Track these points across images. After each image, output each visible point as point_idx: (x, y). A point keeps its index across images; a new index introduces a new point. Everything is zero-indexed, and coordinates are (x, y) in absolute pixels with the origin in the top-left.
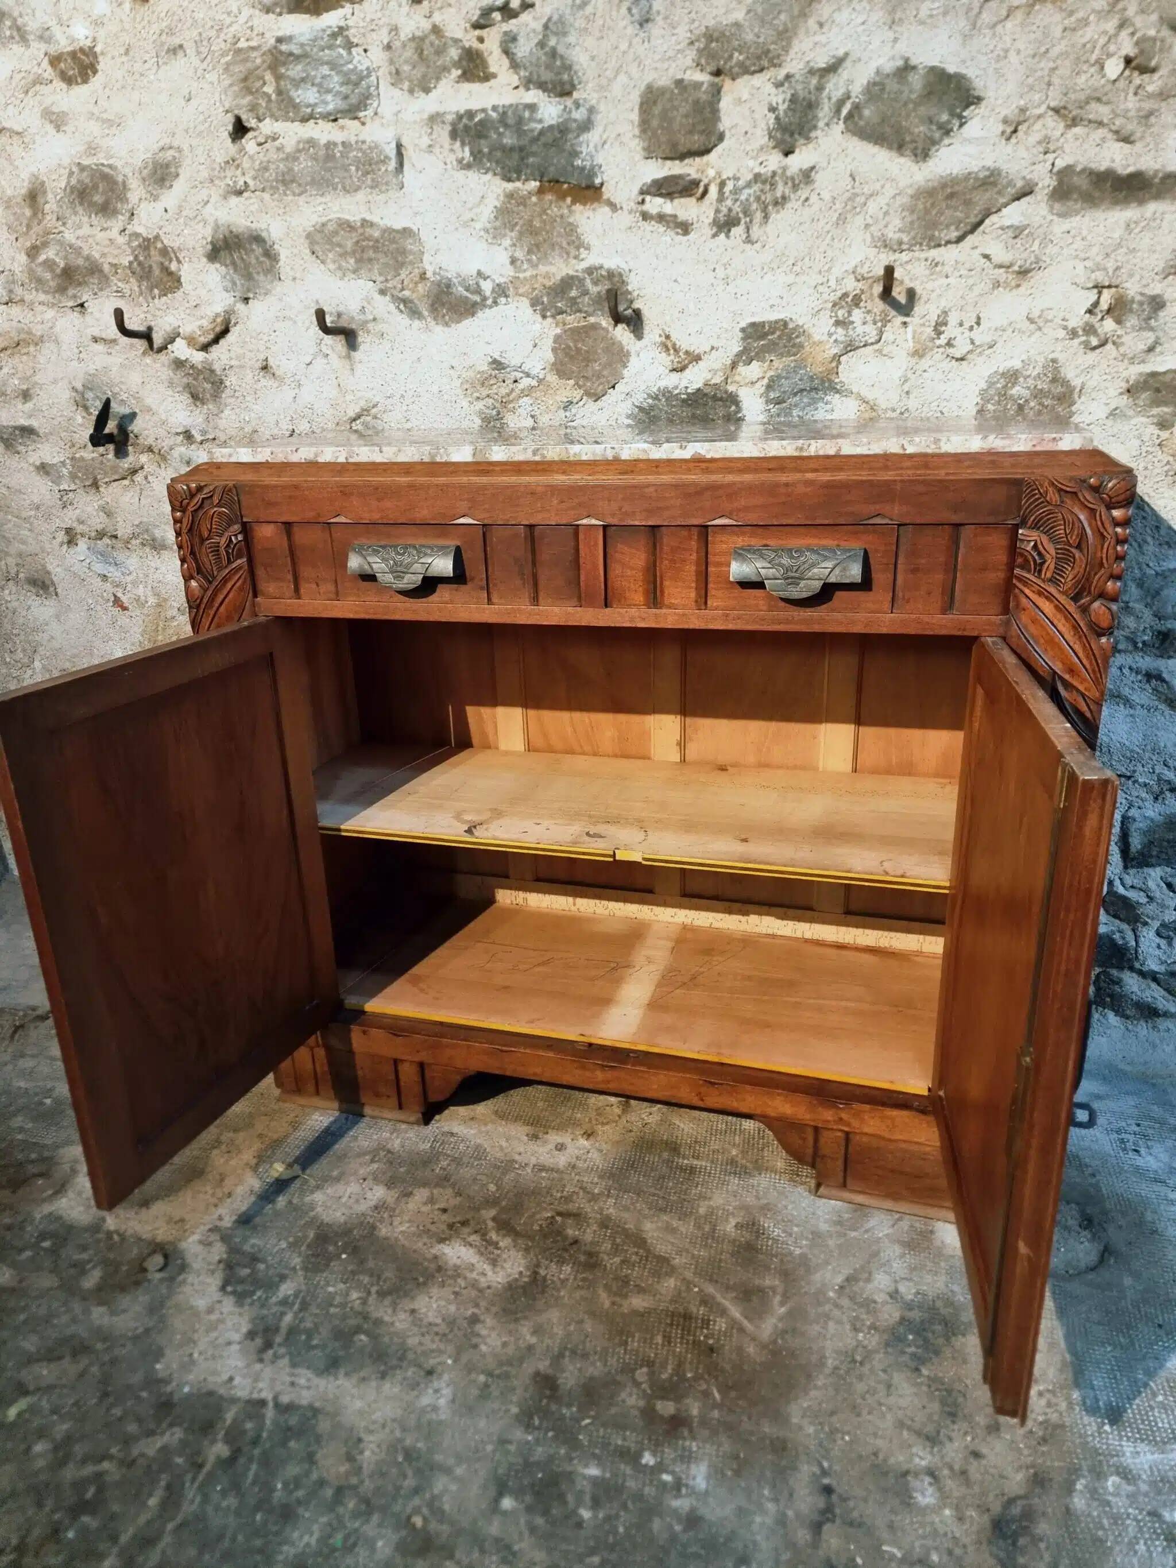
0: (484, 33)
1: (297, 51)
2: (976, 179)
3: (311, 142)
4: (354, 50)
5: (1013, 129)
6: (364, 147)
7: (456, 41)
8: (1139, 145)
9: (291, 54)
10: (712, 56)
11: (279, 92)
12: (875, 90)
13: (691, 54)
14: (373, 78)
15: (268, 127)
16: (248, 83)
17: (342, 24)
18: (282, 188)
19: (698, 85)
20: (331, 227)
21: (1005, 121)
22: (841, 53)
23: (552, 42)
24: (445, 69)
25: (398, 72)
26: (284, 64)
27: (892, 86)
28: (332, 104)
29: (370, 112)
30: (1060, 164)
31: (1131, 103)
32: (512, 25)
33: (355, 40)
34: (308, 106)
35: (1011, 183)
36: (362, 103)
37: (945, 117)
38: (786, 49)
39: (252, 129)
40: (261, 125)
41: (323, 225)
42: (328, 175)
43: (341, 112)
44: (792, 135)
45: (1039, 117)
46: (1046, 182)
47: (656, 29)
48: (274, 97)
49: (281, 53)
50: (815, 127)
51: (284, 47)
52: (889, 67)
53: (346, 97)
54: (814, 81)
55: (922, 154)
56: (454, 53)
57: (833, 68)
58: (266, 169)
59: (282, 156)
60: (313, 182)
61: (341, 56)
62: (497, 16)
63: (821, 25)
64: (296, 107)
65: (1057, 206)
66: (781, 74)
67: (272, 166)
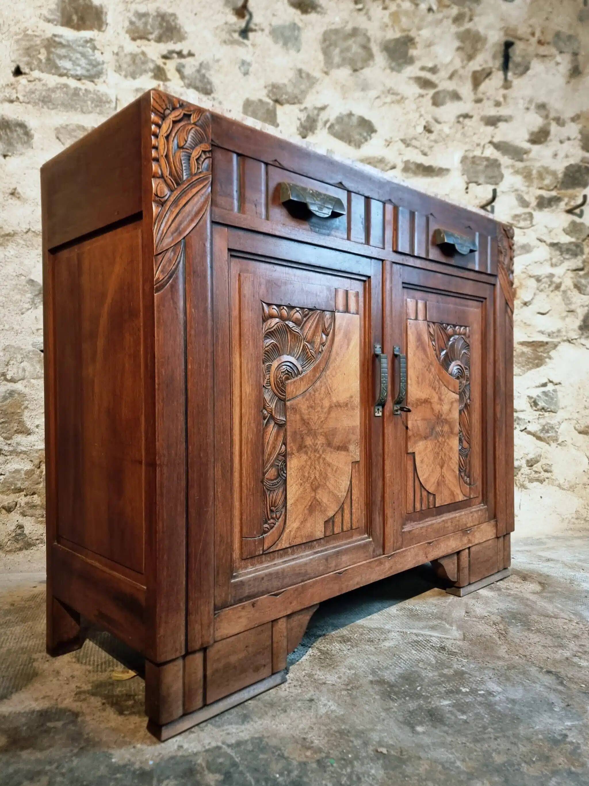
0: (168, 61)
1: (64, 42)
2: (378, 158)
3: (66, 86)
4: (96, 51)
5: (388, 143)
6: (98, 93)
7: (153, 61)
8: (429, 157)
9: (60, 43)
10: (274, 94)
11: (48, 59)
12: (340, 120)
13: (265, 92)
14: (105, 66)
15: (36, 74)
16: (28, 51)
17: (92, 37)
18: (41, 104)
19: (268, 104)
20: (71, 127)
21: (386, 140)
22: (326, 104)
23: (203, 71)
24: (145, 71)
25: (120, 66)
26: (55, 47)
27: (346, 119)
28: (79, 71)
29: (101, 80)
30: (405, 159)
31: (426, 142)
32: (183, 61)
33: (98, 47)
34: (65, 69)
35: (389, 163)
36: (99, 74)
37: (365, 134)
38: (305, 98)
39: (25, 74)
40: (31, 73)
41: (67, 125)
42: (73, 103)
43: (84, 76)
44: (307, 130)
45: (396, 141)
46: (400, 166)
47: (251, 77)
48: (44, 61)
49: (55, 41)
50: (316, 129)
51: (57, 39)
52: (345, 112)
53: (88, 70)
54: (316, 112)
55: (358, 145)
56: (151, 66)
57: (323, 108)
58: (33, 93)
59: (45, 88)
60: (63, 104)
61: (88, 52)
62: (175, 55)
63: (318, 93)
64: (57, 68)
65: (405, 174)
66: (302, 107)
67: (37, 93)
